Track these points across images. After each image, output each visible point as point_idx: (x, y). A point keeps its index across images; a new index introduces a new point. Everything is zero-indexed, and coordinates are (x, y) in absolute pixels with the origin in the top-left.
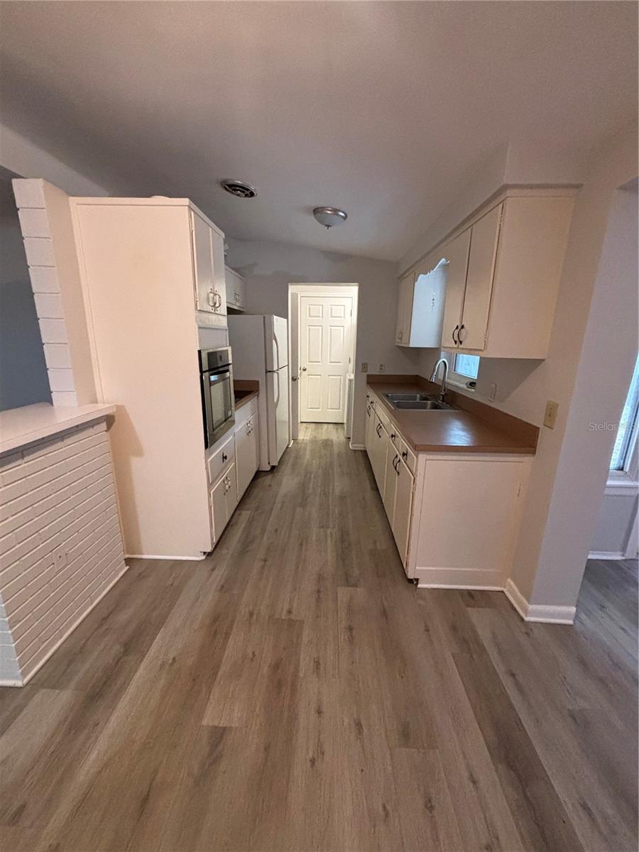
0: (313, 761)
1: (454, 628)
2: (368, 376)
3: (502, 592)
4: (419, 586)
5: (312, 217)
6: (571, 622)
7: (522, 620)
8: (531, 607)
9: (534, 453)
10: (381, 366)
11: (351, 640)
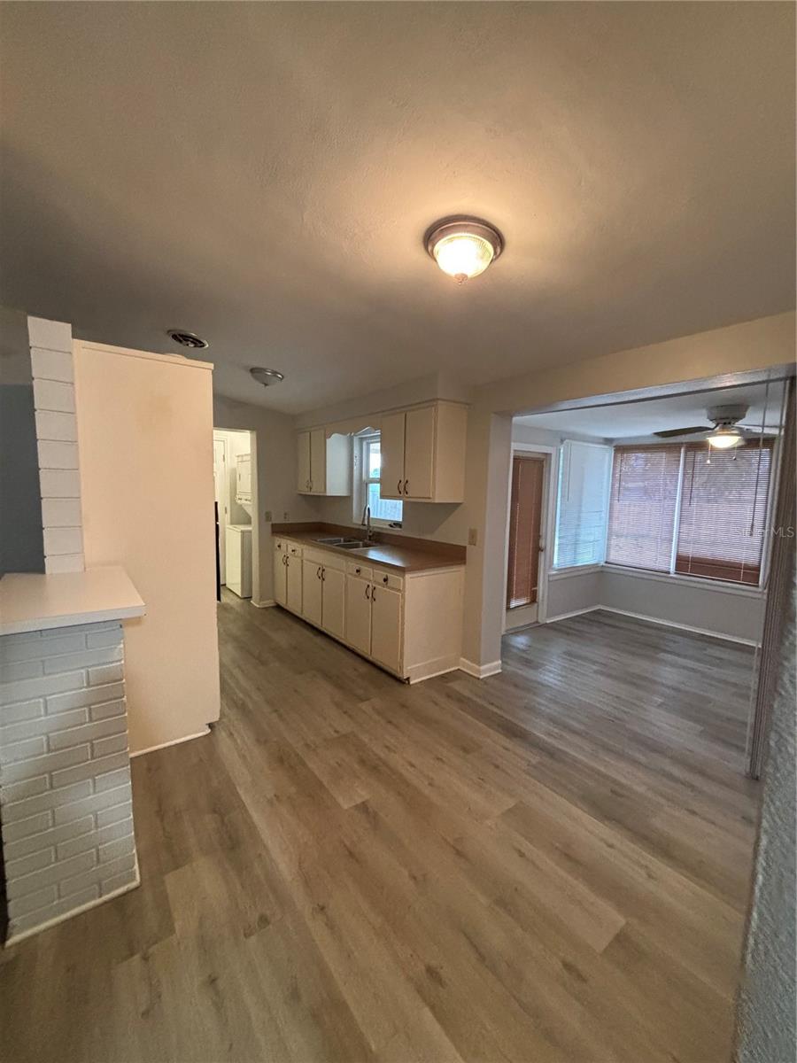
0: (430, 784)
1: (449, 696)
2: (272, 525)
3: (459, 669)
4: (411, 683)
5: (250, 374)
6: (500, 671)
7: (479, 679)
8: (482, 668)
9: (465, 563)
10: (285, 514)
11: (397, 727)
